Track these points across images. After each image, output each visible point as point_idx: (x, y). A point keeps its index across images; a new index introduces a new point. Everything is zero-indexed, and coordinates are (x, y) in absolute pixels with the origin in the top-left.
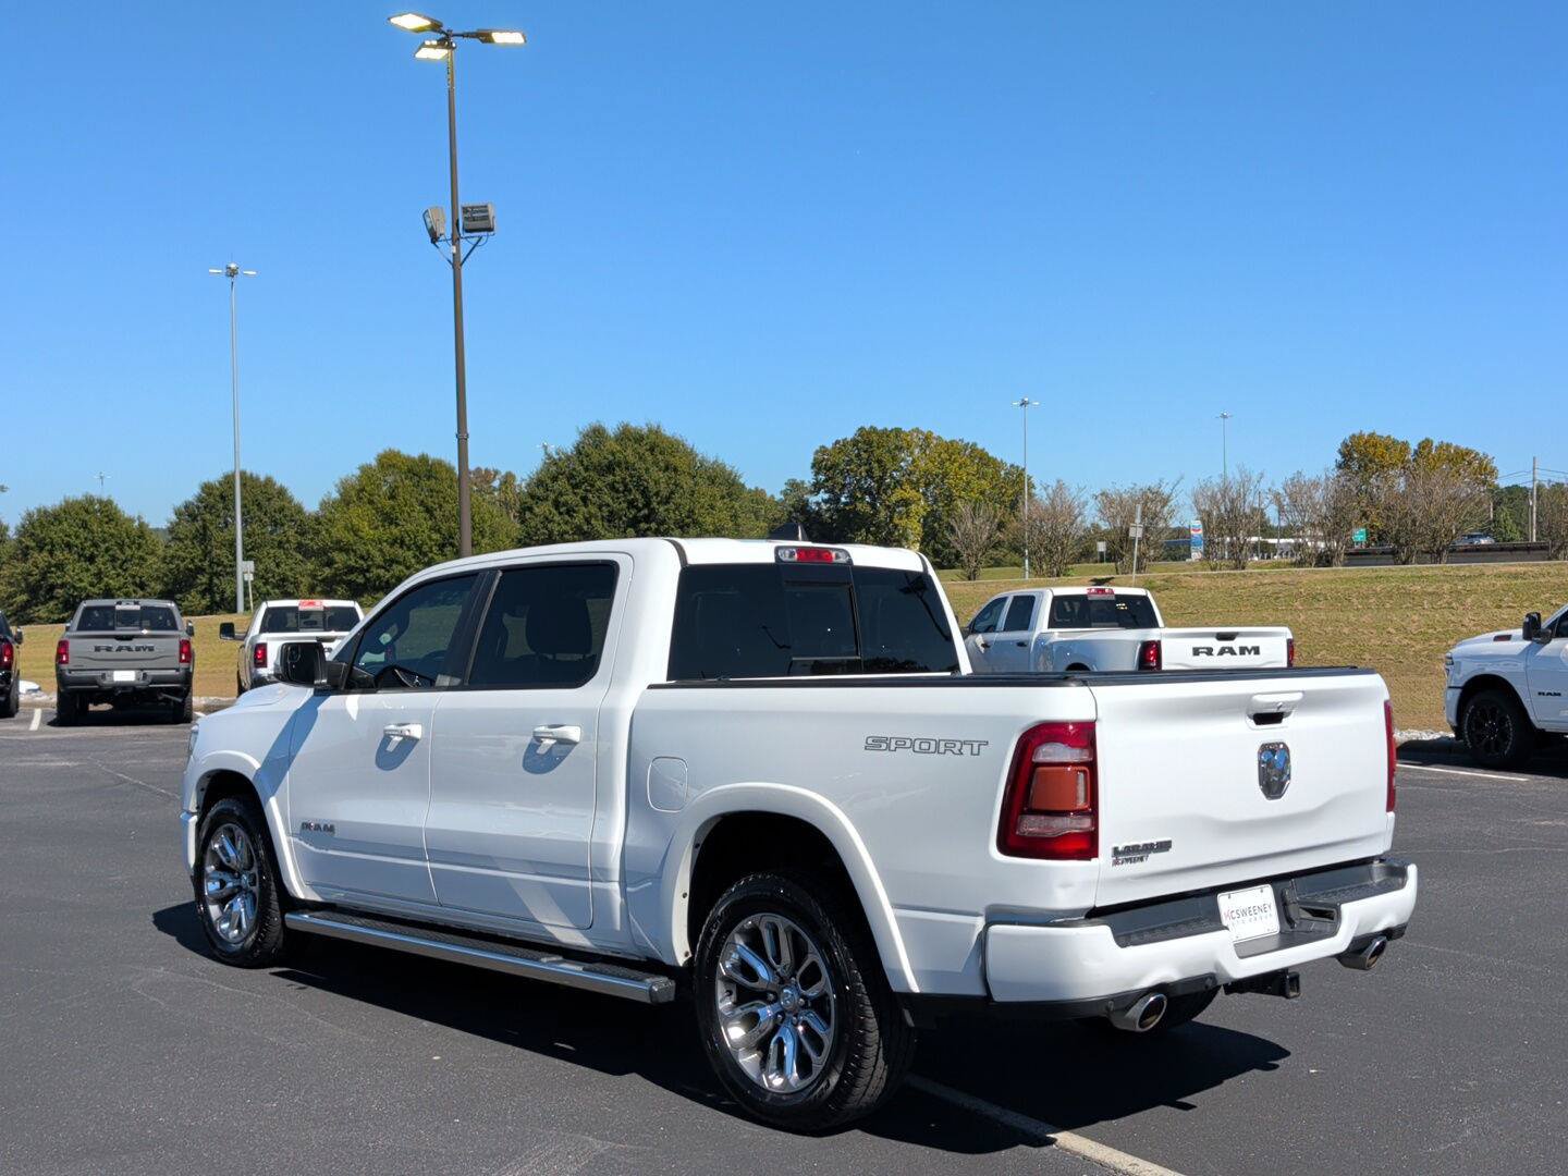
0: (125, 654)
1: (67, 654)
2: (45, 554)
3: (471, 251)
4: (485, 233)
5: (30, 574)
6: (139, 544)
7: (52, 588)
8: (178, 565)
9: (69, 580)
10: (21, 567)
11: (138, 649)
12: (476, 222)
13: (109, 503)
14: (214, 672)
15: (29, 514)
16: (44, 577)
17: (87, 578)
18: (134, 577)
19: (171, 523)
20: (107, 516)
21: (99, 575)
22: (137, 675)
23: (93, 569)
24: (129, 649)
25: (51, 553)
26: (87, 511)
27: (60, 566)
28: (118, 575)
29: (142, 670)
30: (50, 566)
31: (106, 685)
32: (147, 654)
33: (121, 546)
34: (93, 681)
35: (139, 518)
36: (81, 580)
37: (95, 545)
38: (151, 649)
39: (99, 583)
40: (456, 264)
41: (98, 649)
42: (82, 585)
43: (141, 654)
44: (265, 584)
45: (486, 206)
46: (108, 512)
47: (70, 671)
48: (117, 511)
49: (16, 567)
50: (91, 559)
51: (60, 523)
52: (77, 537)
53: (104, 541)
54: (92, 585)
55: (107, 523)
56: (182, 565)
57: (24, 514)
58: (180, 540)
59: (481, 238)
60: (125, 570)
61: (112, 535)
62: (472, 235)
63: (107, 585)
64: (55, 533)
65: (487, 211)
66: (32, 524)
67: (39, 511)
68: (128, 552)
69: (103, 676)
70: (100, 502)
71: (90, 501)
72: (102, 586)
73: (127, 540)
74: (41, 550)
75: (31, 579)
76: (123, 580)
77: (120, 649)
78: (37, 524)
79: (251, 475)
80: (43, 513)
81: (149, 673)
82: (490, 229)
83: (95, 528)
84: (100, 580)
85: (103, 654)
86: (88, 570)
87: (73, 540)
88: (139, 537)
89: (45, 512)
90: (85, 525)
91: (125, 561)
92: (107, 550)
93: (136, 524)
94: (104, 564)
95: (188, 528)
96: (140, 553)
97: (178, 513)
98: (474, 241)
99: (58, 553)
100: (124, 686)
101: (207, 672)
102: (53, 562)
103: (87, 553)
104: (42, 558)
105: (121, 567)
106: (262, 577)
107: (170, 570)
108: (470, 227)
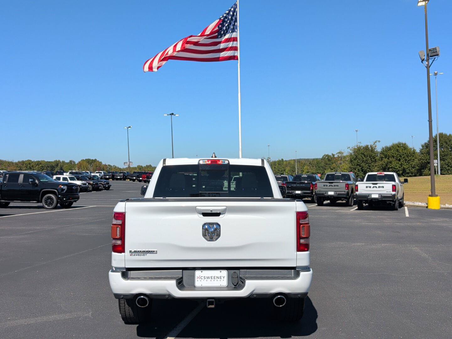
0: (331, 187)
1: (317, 187)
2: (387, 159)
3: (433, 62)
4: (437, 56)
5: (383, 165)
6: (413, 156)
7: (389, 168)
8: (422, 161)
9: (393, 166)
10: (381, 163)
11: (334, 186)
12: (432, 54)
13: (405, 144)
14: (422, 193)
15: (383, 148)
16: (387, 166)
17: (398, 165)
18: (411, 165)
19: (421, 149)
20: (404, 148)
21: (401, 165)
22: (334, 193)
23: (400, 163)
24: (332, 186)
25: (388, 159)
26: (399, 147)
27: (391, 162)
28: (407, 164)
29: (336, 191)
30: (388, 162)
31: (326, 196)
32: (337, 187)
33: (408, 156)
34: (323, 194)
35: (413, 148)
36: (396, 166)
37: (401, 156)
38: (338, 186)
39: (401, 167)
40: (428, 67)
41: (324, 186)
42: (397, 167)
43: (336, 187)
44: (448, 167)
45: (436, 48)
46: (404, 147)
47: (318, 191)
48: (407, 146)
49: (379, 163)
50: (399, 160)
51: (391, 150)
52: (395, 154)
53: (403, 155)
54: (399, 167)
55: (404, 150)
56: (423, 161)
57: (381, 148)
58: (423, 154)
59: (435, 58)
60: (409, 163)
61: (405, 153)
62: (432, 58)
63: (404, 167)
64: (389, 153)
65: (436, 50)
66: (383, 151)
67: (385, 147)
68: (410, 158)
69: (326, 193)
70: (402, 144)
71: (400, 144)
72: (402, 168)
73: (409, 155)
74: (386, 158)
75: (383, 166)
76: (408, 166)
77: (330, 186)
78: (385, 151)
79: (445, 134)
80: (387, 148)
81: (338, 192)
82: (438, 55)
83: (400, 151)
84: (402, 166)
85: (325, 187)
86: (398, 163)
87: (394, 155)
88: (413, 153)
89: (387, 147)
90: (397, 151)
91: (409, 161)
92: (404, 157)
93: (412, 150)
94: (403, 161)
95: (425, 150)
96: (413, 158)
97: (423, 146)
98: (433, 59)
99: (390, 159)
100: (331, 196)
101: (420, 193)
102: (389, 161)
103: (398, 159)
104: (386, 160)
105: (408, 162)
106: (447, 165)
107: (420, 163)
108: (432, 55)
